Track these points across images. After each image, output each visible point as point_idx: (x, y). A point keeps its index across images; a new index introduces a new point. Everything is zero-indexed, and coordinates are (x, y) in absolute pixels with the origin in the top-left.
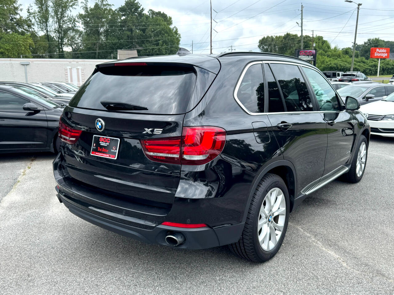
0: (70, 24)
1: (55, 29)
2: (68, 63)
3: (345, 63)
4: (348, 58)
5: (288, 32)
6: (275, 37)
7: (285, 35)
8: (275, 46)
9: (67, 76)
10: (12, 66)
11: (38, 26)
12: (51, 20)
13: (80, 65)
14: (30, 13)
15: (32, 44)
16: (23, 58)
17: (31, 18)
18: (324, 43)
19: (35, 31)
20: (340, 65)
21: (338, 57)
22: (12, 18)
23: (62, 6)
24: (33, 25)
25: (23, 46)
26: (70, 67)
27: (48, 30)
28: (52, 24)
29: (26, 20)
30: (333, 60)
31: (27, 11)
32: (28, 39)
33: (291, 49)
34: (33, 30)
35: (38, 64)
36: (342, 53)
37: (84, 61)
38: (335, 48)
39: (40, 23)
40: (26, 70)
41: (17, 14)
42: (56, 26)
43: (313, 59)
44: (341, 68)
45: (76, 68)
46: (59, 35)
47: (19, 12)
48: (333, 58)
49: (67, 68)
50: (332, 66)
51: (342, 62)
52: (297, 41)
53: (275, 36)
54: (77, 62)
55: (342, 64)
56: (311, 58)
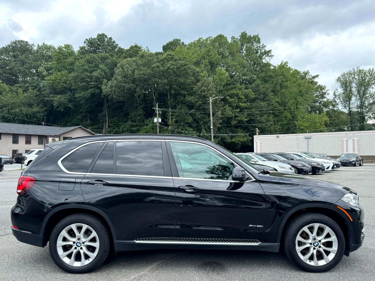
0: (372, 99)
1: (357, 106)
2: (345, 135)
9: (343, 146)
10: (298, 139)
11: (342, 105)
12: (353, 99)
13: (356, 137)
14: (336, 95)
15: (327, 121)
16: (308, 133)
17: (336, 100)
19: (339, 109)
22: (321, 102)
23: (364, 85)
24: (337, 104)
25: (318, 123)
26: (346, 139)
27: (351, 107)
28: (355, 102)
29: (331, 101)
31: (334, 94)
32: (324, 117)
34: (337, 109)
35: (319, 137)
37: (360, 133)
39: (344, 102)
40: (308, 142)
41: (325, 97)
42: (358, 103)
45: (352, 140)
46: (361, 110)
47: (326, 96)
49: (343, 140)
54: (354, 134)
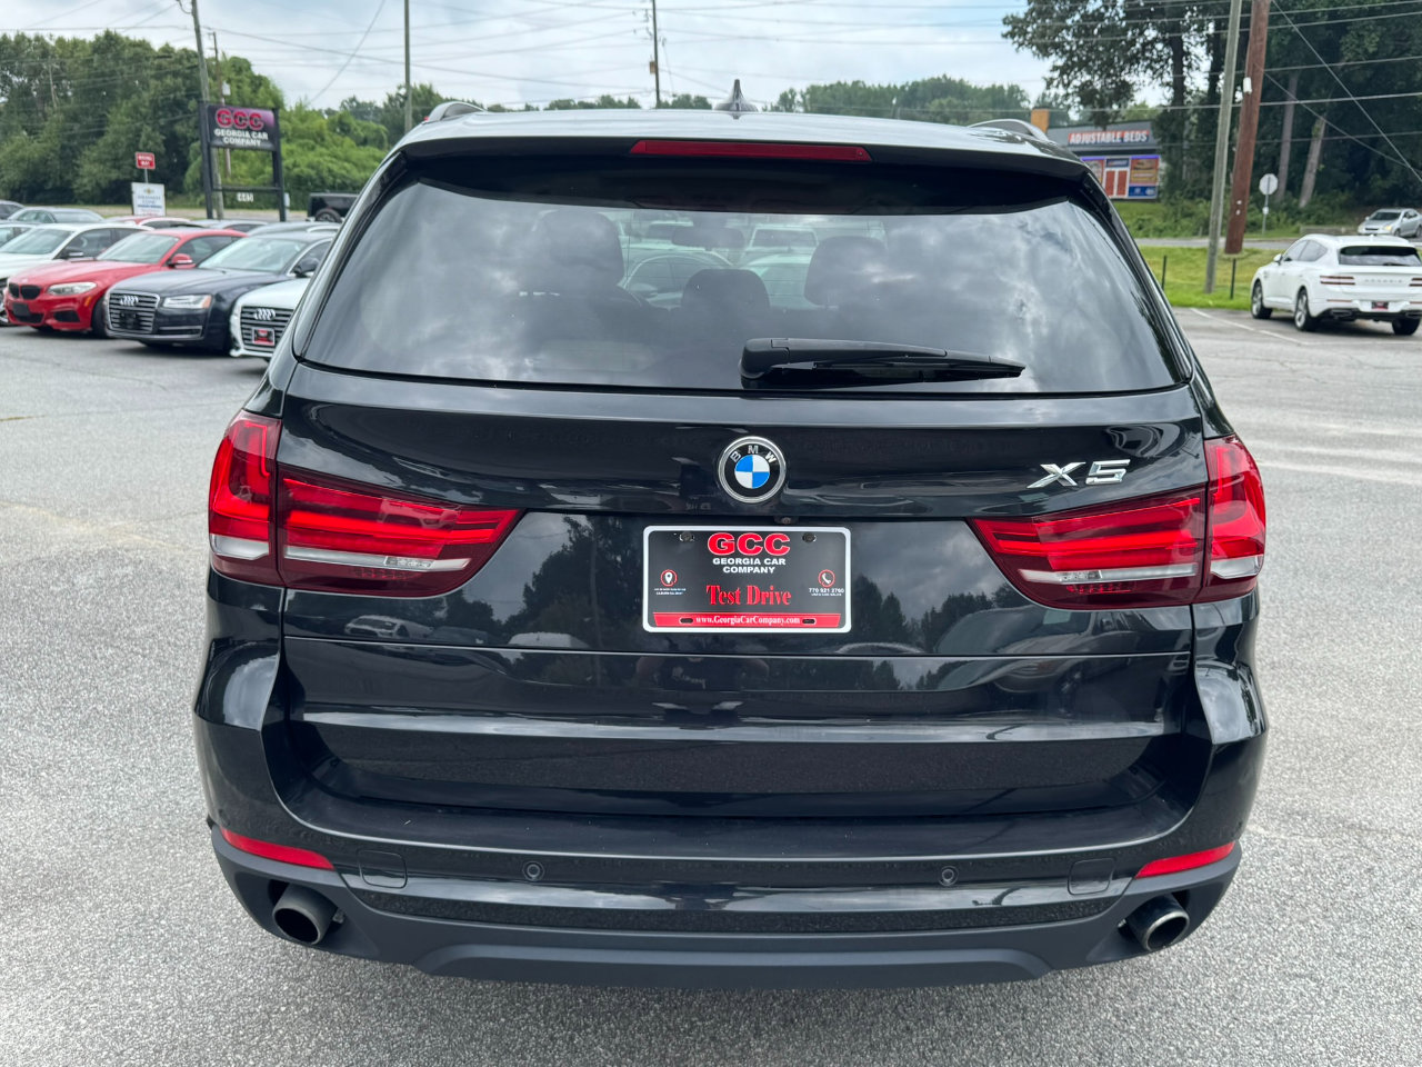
3: (346, 164)
4: (352, 147)
5: (112, 30)
6: (52, 43)
7: (98, 38)
8: (58, 79)
18: (260, 84)
20: (330, 171)
21: (316, 142)
30: (300, 150)
33: (134, 98)
36: (329, 129)
38: (300, 108)
43: (269, 146)
44: (334, 182)
48: (302, 146)
50: (302, 171)
51: (334, 160)
52: (151, 69)
53: (56, 37)
55: (335, 168)
56: (262, 141)
